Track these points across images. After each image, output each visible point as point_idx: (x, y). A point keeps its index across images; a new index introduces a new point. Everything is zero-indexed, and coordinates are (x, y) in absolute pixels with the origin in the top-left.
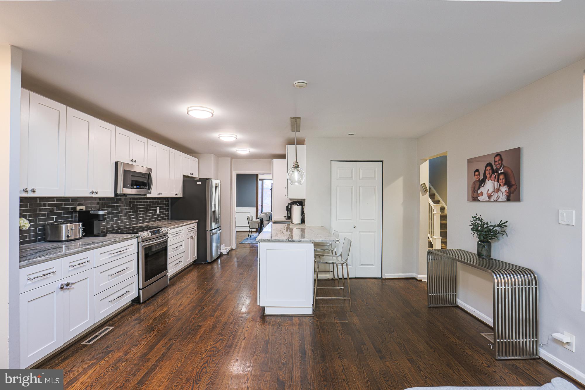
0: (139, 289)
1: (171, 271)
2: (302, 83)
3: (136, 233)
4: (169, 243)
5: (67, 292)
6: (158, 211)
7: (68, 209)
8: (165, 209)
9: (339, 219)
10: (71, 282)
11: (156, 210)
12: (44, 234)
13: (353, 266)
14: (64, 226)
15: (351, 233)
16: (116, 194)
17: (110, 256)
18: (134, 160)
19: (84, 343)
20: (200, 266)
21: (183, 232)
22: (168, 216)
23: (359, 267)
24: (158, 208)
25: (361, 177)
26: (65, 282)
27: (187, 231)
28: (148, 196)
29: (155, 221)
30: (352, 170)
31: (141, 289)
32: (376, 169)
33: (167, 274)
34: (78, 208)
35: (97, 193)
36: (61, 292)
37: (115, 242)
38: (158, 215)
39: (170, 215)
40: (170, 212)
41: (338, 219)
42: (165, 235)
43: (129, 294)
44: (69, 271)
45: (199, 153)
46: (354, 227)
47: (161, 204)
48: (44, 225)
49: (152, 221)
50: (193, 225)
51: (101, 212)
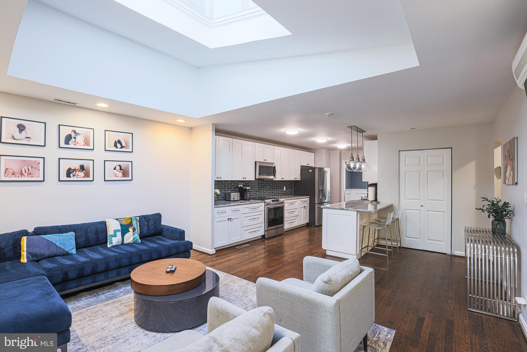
0: (265, 231)
1: (287, 226)
2: (329, 115)
3: (264, 200)
4: (285, 209)
5: (230, 222)
6: (285, 190)
7: (235, 186)
8: (290, 188)
9: (408, 199)
10: (232, 218)
11: (283, 188)
12: (225, 197)
13: (420, 239)
14: (232, 194)
15: (419, 211)
16: (255, 179)
17: (250, 210)
18: (266, 159)
19: (237, 247)
20: (310, 227)
21: (296, 203)
22: (292, 193)
23: (427, 241)
24: (285, 187)
25: (429, 163)
26: (230, 217)
27: (301, 203)
28: (275, 180)
29: (283, 195)
30: (420, 158)
31: (266, 231)
32: (445, 156)
33: (284, 227)
34: (239, 186)
35: (246, 178)
36: (228, 221)
37: (252, 203)
38: (285, 191)
39: (293, 192)
40: (293, 190)
41: (406, 198)
42: (283, 202)
43: (259, 232)
44: (231, 213)
45: (314, 149)
46: (422, 206)
47: (287, 185)
48: (225, 193)
49: (280, 195)
50: (307, 199)
51: (248, 188)
